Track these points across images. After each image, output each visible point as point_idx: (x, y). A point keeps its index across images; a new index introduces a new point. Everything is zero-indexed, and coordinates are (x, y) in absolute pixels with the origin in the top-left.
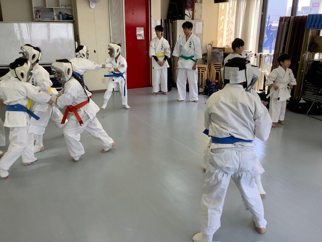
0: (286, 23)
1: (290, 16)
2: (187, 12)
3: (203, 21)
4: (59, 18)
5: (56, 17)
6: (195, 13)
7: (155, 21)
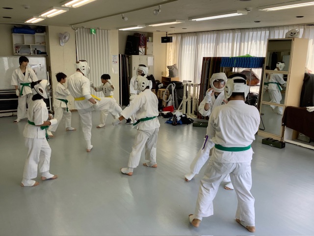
0: (208, 62)
2: (140, 49)
3: (153, 56)
5: (32, 52)
6: (147, 50)
7: (114, 56)
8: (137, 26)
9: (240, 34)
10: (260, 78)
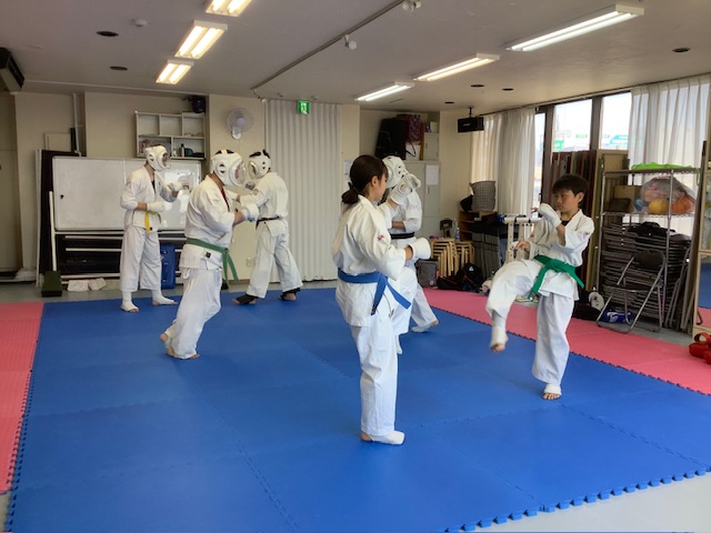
0: (564, 163)
1: (588, 149)
2: (409, 148)
3: (440, 164)
4: (179, 153)
5: (174, 152)
6: (425, 150)
8: (392, 84)
9: (646, 96)
10: (695, 195)
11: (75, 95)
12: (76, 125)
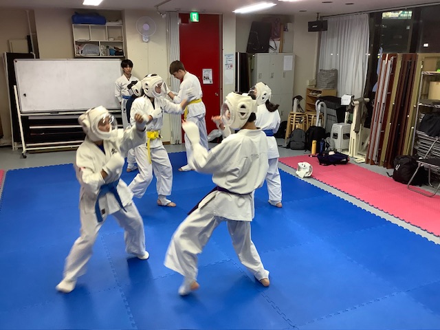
2: (272, 43)
3: (294, 54)
4: (105, 53)
5: (101, 53)
6: (283, 44)
7: (229, 55)
11: (28, 11)
12: (31, 34)
